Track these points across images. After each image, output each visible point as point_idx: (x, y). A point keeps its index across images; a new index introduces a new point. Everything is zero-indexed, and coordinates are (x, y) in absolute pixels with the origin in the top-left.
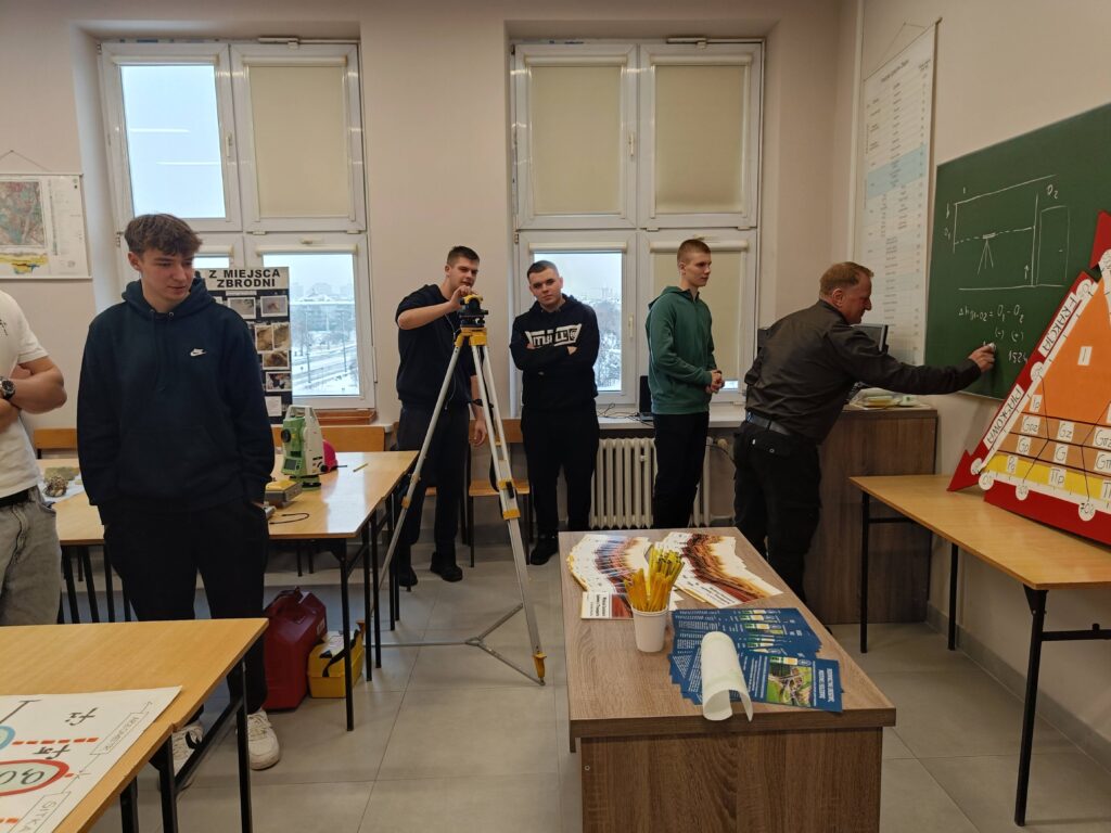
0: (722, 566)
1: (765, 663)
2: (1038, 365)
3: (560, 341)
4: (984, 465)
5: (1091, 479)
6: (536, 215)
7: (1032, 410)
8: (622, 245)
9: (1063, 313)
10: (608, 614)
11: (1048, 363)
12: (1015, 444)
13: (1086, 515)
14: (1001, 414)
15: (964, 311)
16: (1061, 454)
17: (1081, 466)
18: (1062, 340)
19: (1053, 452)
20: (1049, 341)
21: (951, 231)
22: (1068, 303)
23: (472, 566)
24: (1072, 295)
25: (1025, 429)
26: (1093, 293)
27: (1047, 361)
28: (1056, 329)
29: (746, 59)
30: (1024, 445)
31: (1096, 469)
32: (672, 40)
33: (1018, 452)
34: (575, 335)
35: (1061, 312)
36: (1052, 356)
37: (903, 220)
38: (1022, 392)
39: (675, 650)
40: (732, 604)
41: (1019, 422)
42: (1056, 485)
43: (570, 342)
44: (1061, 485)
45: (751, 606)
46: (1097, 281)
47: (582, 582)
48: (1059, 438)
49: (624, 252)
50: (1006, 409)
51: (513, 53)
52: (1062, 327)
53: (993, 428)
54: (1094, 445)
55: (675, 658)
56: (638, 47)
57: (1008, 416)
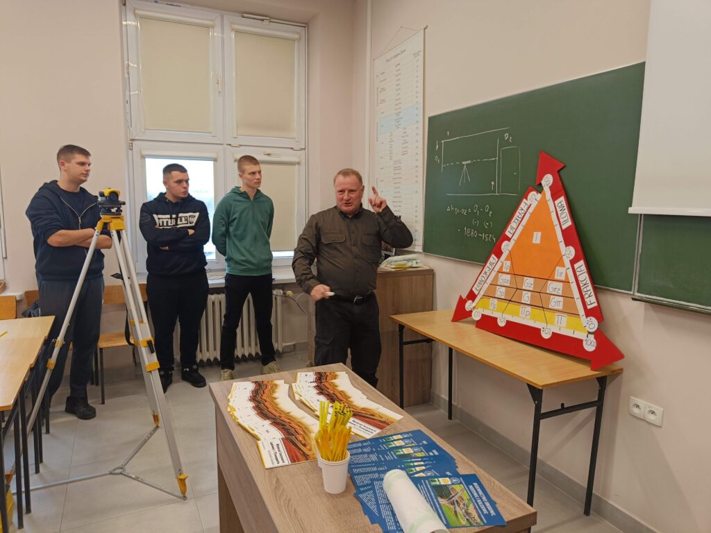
0: (351, 399)
1: (430, 488)
2: (505, 243)
3: (181, 224)
4: (474, 304)
5: (548, 313)
6: (145, 129)
7: (504, 270)
8: (214, 155)
9: (520, 212)
10: (287, 461)
11: (512, 242)
12: (495, 291)
13: (546, 335)
14: (483, 272)
15: (450, 208)
16: (526, 297)
17: (540, 305)
18: (521, 228)
19: (521, 297)
20: (512, 228)
21: (440, 158)
22: (522, 205)
23: (103, 403)
24: (525, 200)
25: (500, 282)
26: (538, 200)
27: (512, 240)
28: (516, 221)
29: (296, 36)
30: (500, 292)
31: (550, 307)
32: (245, 15)
33: (496, 296)
34: (195, 220)
35: (518, 211)
36: (515, 237)
37: (404, 150)
38: (497, 259)
39: (357, 487)
40: (375, 433)
41: (496, 278)
42: (525, 317)
43: (189, 225)
44: (528, 317)
45: (388, 433)
46: (540, 193)
47: (251, 431)
48: (524, 288)
49: (215, 160)
50: (486, 269)
51: (125, 5)
52: (520, 220)
53: (478, 281)
54: (548, 292)
55: (361, 496)
56: (222, 16)
57: (488, 274)
